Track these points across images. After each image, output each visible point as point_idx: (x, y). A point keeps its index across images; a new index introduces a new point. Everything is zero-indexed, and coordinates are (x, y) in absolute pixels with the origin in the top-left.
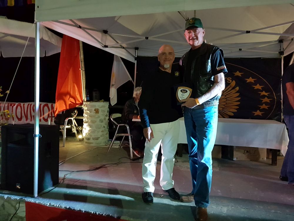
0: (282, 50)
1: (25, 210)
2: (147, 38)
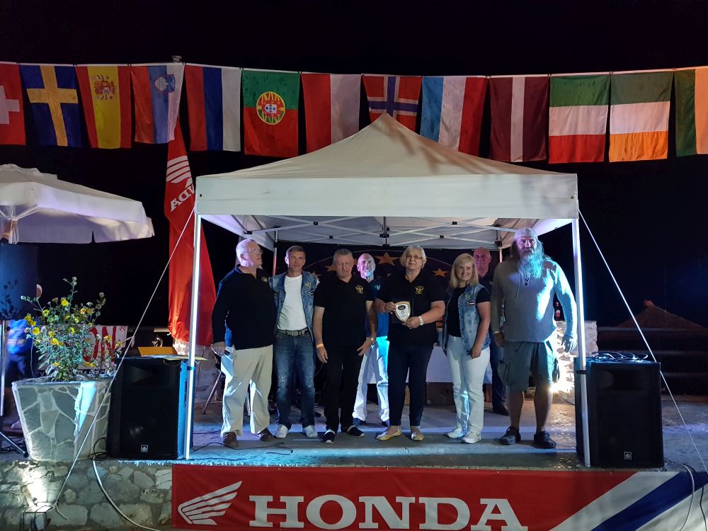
0: (499, 240)
1: (171, 479)
2: (316, 224)
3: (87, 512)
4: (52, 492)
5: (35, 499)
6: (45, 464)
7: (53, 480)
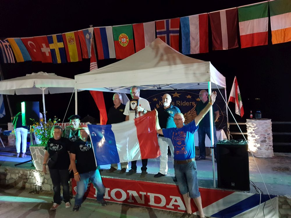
3: (50, 187)
4: (41, 180)
5: (38, 181)
6: (39, 171)
7: (41, 176)
